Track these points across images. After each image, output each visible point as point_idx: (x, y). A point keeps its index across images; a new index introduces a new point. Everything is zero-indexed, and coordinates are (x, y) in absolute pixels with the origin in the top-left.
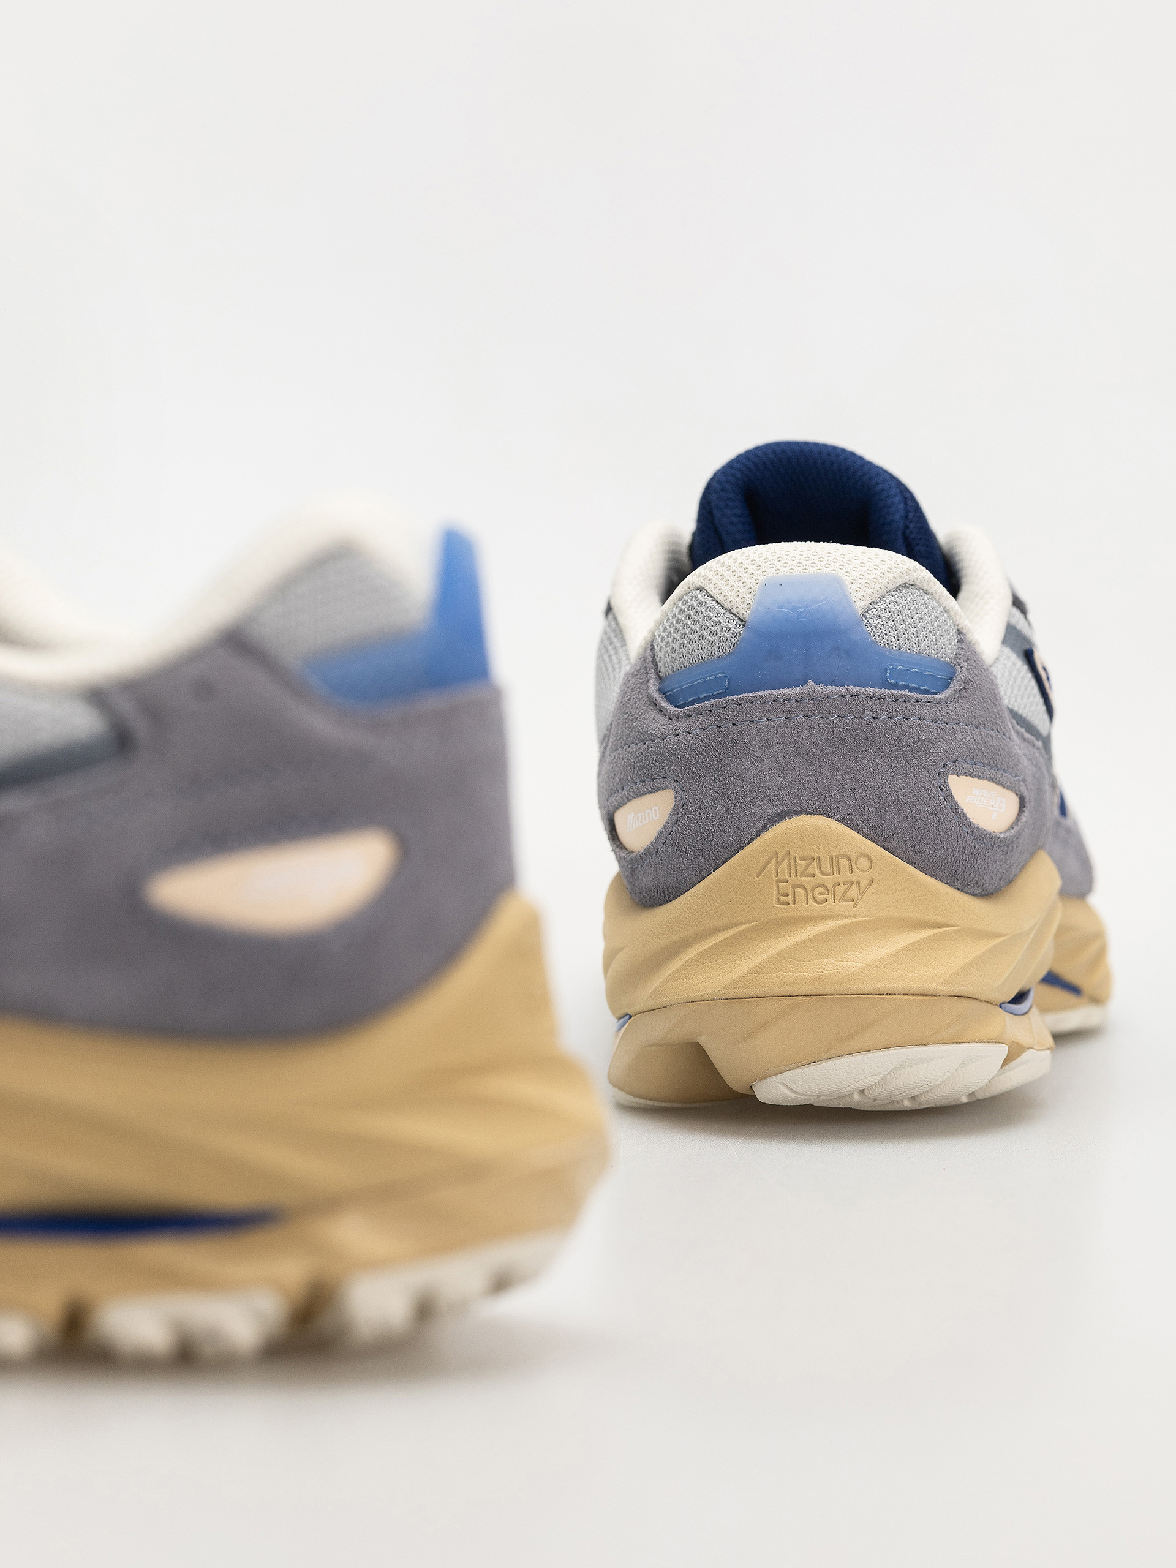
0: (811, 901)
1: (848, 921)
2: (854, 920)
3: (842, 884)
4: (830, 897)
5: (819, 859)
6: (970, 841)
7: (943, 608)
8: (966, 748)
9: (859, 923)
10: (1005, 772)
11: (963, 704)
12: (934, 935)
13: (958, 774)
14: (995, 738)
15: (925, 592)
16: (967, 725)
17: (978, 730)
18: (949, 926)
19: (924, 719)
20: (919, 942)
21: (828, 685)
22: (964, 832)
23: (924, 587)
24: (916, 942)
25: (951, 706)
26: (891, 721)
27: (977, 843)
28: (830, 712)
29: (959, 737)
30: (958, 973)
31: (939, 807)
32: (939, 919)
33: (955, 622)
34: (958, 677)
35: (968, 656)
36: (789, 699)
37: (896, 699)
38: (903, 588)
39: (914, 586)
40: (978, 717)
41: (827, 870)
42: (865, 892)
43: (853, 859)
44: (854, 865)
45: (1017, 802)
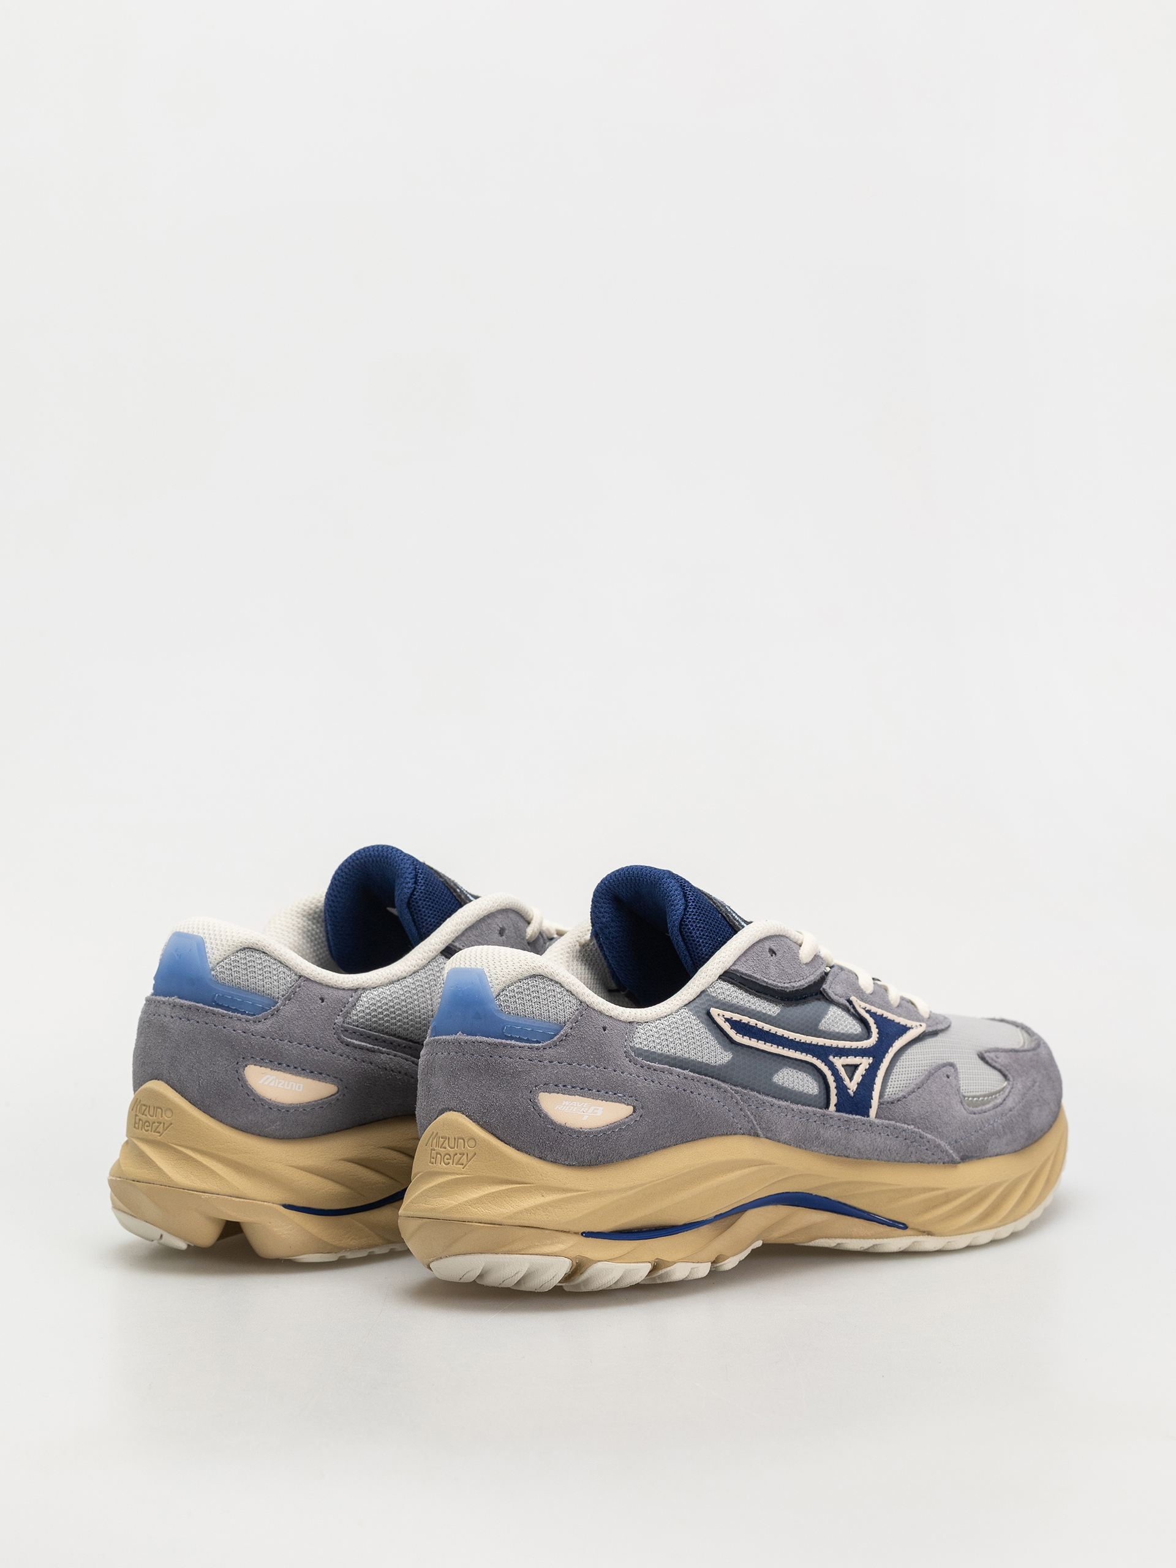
0: (442, 1163)
1: (458, 1176)
2: (462, 1176)
3: (458, 1155)
4: (451, 1161)
5: (449, 1139)
6: (553, 1133)
7: (567, 991)
8: (553, 1077)
9: (463, 1178)
10: (598, 1091)
11: (560, 1050)
12: (512, 1188)
13: (550, 1092)
14: (589, 1071)
15: (551, 980)
16: (559, 1063)
17: (569, 1066)
18: (526, 1184)
19: (523, 1059)
20: (499, 1192)
21: (468, 1035)
22: (548, 1128)
23: (550, 977)
24: (497, 1192)
25: (548, 1051)
26: (500, 1059)
27: (560, 1134)
28: (467, 1052)
29: (549, 1070)
30: (521, 1212)
31: (527, 1111)
32: (518, 1179)
33: (581, 998)
34: (562, 1033)
35: (581, 1019)
36: (449, 1043)
37: (505, 1046)
38: (530, 978)
39: (542, 977)
40: (573, 1057)
41: (452, 1145)
42: (470, 1160)
43: (466, 1140)
44: (466, 1144)
45: (630, 1109)
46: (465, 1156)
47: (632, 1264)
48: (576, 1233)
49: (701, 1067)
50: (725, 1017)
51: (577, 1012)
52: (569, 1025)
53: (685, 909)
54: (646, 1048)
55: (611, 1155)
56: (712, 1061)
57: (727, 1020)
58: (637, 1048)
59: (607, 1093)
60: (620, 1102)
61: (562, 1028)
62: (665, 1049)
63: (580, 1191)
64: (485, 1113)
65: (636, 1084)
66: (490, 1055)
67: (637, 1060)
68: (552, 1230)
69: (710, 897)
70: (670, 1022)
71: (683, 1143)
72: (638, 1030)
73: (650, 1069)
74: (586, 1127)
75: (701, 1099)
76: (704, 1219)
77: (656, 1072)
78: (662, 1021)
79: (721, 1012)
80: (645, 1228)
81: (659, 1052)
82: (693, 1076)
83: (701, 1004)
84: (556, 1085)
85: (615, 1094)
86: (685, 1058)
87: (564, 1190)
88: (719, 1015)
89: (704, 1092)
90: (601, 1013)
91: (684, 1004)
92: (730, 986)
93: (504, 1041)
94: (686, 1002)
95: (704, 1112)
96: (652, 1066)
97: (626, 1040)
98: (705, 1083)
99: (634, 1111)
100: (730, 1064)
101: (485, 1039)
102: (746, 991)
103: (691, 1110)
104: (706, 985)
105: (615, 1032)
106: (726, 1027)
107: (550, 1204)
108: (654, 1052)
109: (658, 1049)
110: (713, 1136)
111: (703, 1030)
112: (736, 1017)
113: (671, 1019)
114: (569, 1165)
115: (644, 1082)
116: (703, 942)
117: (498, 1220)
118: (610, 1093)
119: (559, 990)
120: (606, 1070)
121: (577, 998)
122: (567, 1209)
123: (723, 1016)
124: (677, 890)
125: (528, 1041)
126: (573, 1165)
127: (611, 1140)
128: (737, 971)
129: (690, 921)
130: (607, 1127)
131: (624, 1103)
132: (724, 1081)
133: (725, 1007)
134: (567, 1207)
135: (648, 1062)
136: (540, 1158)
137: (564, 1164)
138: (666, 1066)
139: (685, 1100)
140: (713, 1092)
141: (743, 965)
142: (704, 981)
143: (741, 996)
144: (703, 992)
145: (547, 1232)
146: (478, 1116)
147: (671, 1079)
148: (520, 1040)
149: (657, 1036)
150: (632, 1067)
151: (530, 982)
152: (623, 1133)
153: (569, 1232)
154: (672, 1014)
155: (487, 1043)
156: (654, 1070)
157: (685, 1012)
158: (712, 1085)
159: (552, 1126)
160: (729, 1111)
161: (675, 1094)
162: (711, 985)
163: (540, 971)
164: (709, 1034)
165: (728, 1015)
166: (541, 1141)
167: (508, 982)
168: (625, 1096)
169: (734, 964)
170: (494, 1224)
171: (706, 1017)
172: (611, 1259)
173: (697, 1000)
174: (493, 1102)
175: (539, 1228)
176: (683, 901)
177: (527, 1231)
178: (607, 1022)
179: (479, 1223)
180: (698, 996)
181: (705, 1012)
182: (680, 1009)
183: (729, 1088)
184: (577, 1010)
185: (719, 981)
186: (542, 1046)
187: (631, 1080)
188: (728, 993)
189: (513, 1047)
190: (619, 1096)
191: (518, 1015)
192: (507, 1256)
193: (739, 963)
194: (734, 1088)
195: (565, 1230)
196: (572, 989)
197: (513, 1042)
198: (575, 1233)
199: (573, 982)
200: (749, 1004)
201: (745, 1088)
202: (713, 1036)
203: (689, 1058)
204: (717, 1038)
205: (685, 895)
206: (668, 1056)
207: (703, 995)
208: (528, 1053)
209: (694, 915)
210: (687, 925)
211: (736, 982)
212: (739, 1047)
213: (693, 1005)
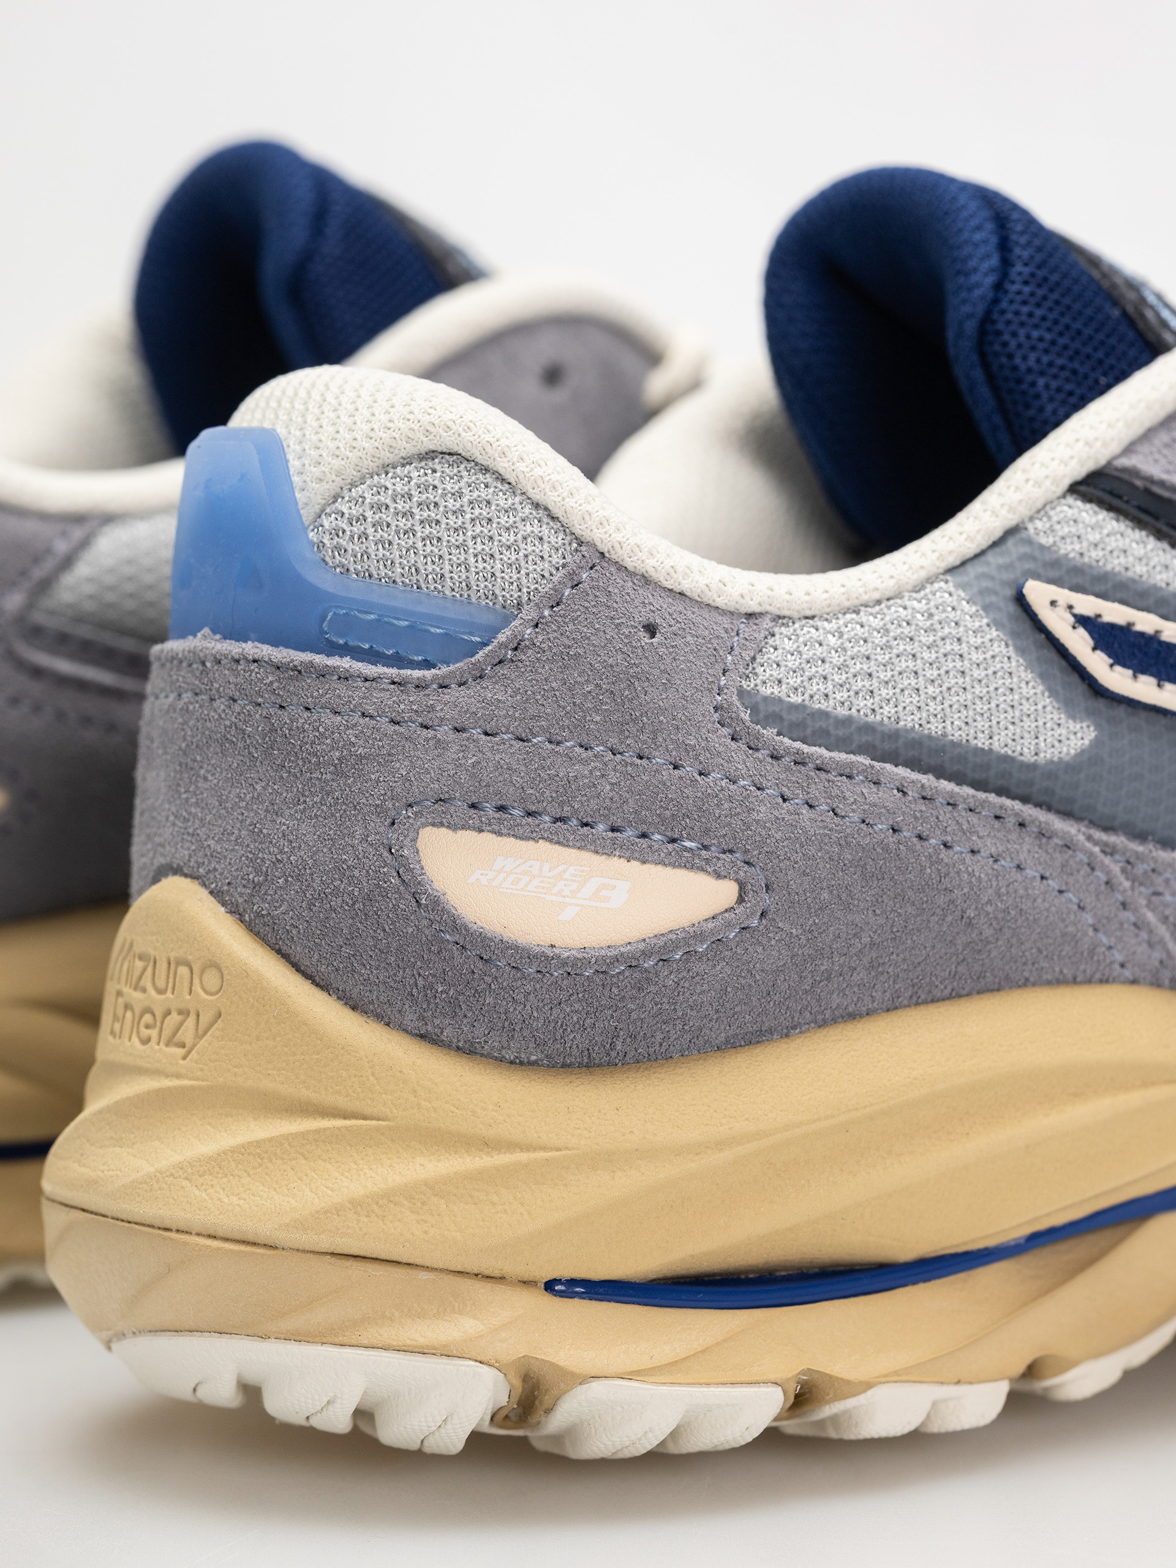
1: (167, 1083)
2: (176, 1083)
3: (174, 1013)
5: (155, 962)
6: (458, 960)
7: (537, 506)
8: (464, 777)
9: (182, 1090)
10: (613, 830)
11: (492, 691)
12: (318, 1131)
13: (454, 827)
14: (584, 762)
15: (486, 470)
16: (486, 734)
17: (518, 744)
18: (365, 1118)
19: (371, 717)
20: (276, 1141)
21: (225, 638)
22: (443, 941)
23: (480, 459)
24: (270, 1140)
25: (454, 693)
26: (306, 714)
27: (480, 964)
28: (218, 691)
29: (451, 754)
30: (338, 1210)
31: (378, 886)
32: (341, 1102)
33: (578, 532)
34: (502, 637)
35: (572, 597)
36: (181, 662)
37: (323, 674)
38: (421, 460)
39: (453, 456)
40: (532, 718)
41: (161, 983)
42: (205, 1033)
43: (196, 968)
44: (196, 981)
45: (724, 892)
46: (191, 1021)
47: (713, 1390)
48: (527, 1283)
49: (987, 767)
50: (1077, 611)
51: (562, 572)
52: (529, 613)
53: (998, 287)
54: (796, 699)
55: (659, 1036)
56: (1025, 750)
57: (1083, 621)
58: (766, 699)
59: (644, 836)
60: (690, 866)
61: (507, 620)
62: (863, 704)
63: (544, 1148)
64: (260, 884)
65: (750, 810)
66: (279, 701)
67: (758, 736)
68: (441, 1270)
69: (1094, 261)
70: (888, 618)
71: (917, 1004)
72: (776, 641)
73: (804, 764)
74: (570, 943)
75: (980, 866)
76: (991, 1243)
77: (823, 775)
78: (863, 617)
79: (1064, 595)
80: (785, 1268)
81: (842, 712)
82: (952, 794)
83: (1000, 568)
84: (473, 806)
85: (673, 841)
86: (930, 737)
87: (488, 1145)
88: (1053, 603)
89: (990, 846)
90: (646, 580)
91: (944, 565)
92: (1103, 515)
93: (319, 659)
94: (953, 560)
95: (989, 909)
96: (810, 756)
97: (724, 672)
98: (997, 817)
99: (741, 900)
100: (1088, 760)
101: (265, 651)
102: (1159, 535)
103: (941, 900)
104: (1024, 512)
105: (687, 644)
106: (1079, 643)
107: (437, 1188)
108: (824, 714)
109: (836, 704)
110: (1026, 984)
111: (998, 648)
112: (1115, 613)
113: (895, 611)
114: (518, 1063)
115: (776, 807)
116: (1047, 386)
117: (265, 1230)
118: (657, 837)
119: (502, 501)
120: (644, 762)
121: (565, 529)
122: (493, 1204)
123: (1070, 607)
124: (979, 228)
125: (399, 661)
126: (531, 1064)
127: (652, 988)
128: (1134, 472)
129: (1008, 323)
130: (642, 946)
131: (702, 869)
132: (1067, 814)
133: (1079, 580)
134: (495, 1199)
135: (798, 745)
136: (422, 1037)
137: (501, 1060)
138: (861, 759)
139: (923, 869)
140: (1025, 848)
141: (1157, 456)
142: (1017, 496)
143: (1138, 550)
144: (1011, 532)
145: (424, 1276)
146: (241, 895)
147: (872, 798)
148: (373, 656)
149: (836, 659)
150: (738, 757)
151: (415, 474)
152: (699, 967)
153: (502, 1278)
154: (899, 595)
155: (270, 663)
156: (819, 769)
157: (945, 592)
158: (1022, 825)
159: (457, 938)
160: (1081, 908)
161: (886, 849)
162: (1041, 511)
163: (448, 442)
164: (1017, 663)
165: (1088, 605)
166: (421, 982)
167: (351, 474)
168: (706, 848)
169: (1129, 449)
170: (254, 1244)
171: (1012, 608)
172: (638, 1373)
173: (990, 557)
174: (281, 852)
175: (399, 1263)
176: (994, 261)
177: (356, 1270)
178: (660, 609)
179: (210, 1236)
180: (995, 544)
181: (1009, 592)
182: (930, 580)
183: (1081, 838)
184: (564, 566)
185: (1070, 500)
186: (434, 679)
187: (730, 799)
188: (1094, 537)
189: (345, 677)
190: (686, 849)
191: (370, 576)
192: (293, 1348)
193: (1145, 448)
194: (1099, 835)
195: (487, 1272)
196: (551, 499)
197: (345, 663)
198: (524, 1283)
199: (554, 477)
200: (1164, 576)
201: (1141, 836)
202: (1029, 667)
203: (945, 735)
204: (1043, 677)
205: (1004, 246)
206: (869, 728)
207: (1011, 542)
208: (386, 698)
209: (1025, 303)
210: (999, 333)
211: (1124, 506)
212: (1121, 711)
213: (972, 570)
